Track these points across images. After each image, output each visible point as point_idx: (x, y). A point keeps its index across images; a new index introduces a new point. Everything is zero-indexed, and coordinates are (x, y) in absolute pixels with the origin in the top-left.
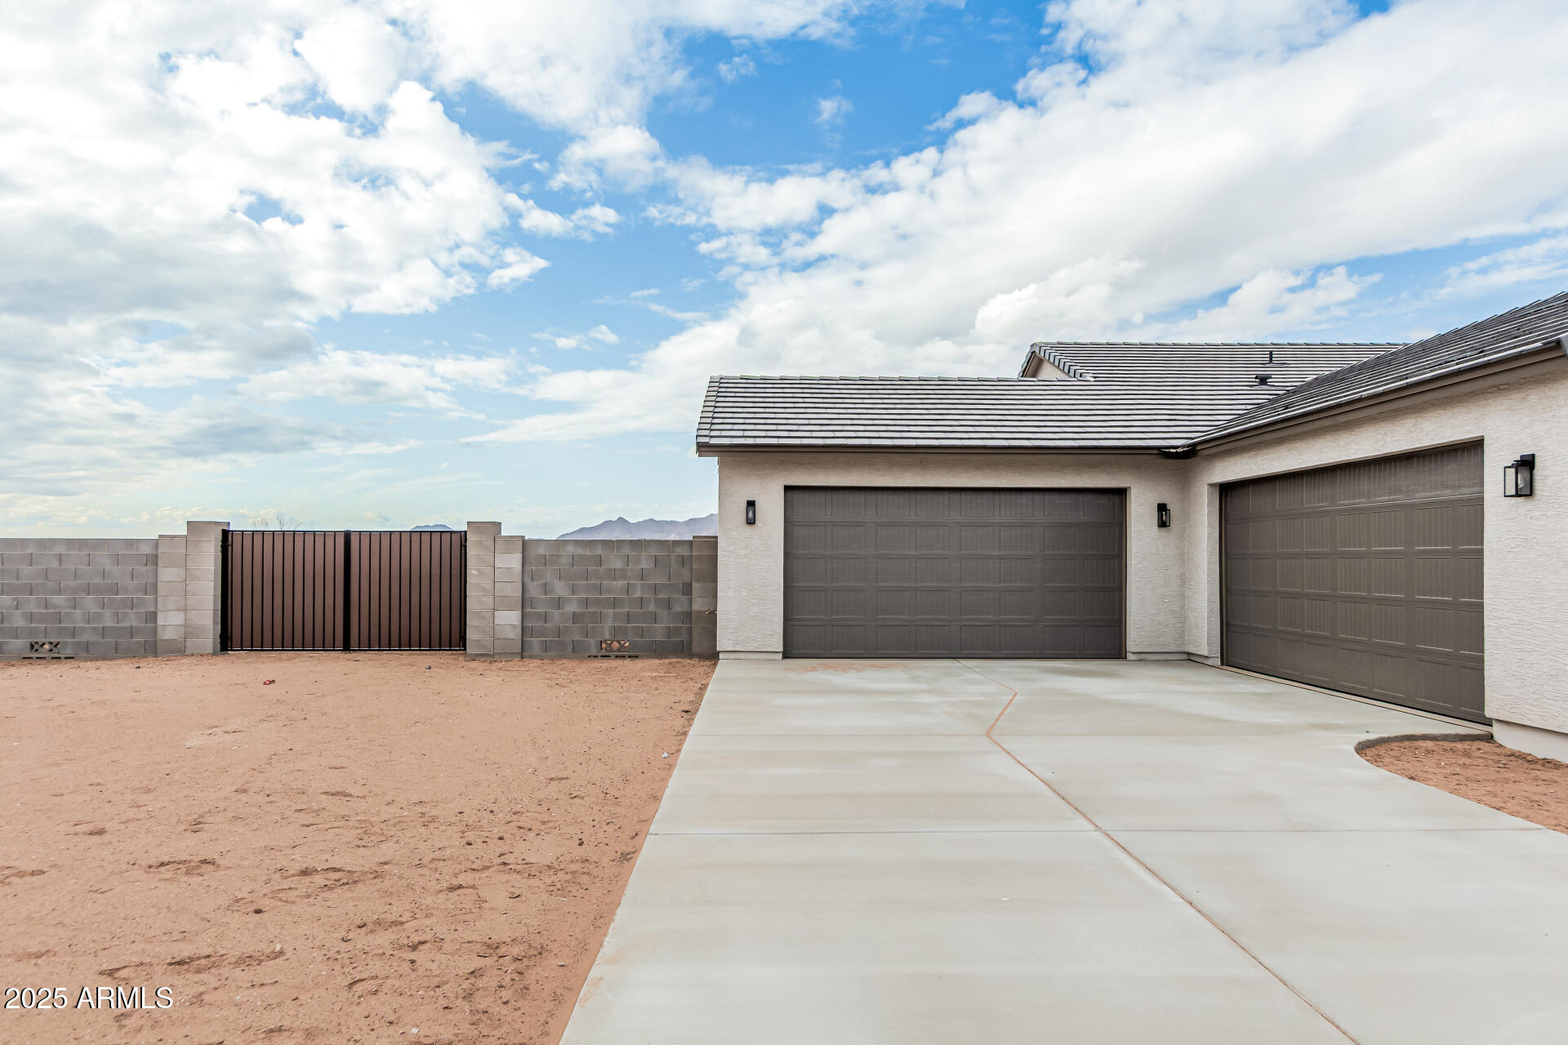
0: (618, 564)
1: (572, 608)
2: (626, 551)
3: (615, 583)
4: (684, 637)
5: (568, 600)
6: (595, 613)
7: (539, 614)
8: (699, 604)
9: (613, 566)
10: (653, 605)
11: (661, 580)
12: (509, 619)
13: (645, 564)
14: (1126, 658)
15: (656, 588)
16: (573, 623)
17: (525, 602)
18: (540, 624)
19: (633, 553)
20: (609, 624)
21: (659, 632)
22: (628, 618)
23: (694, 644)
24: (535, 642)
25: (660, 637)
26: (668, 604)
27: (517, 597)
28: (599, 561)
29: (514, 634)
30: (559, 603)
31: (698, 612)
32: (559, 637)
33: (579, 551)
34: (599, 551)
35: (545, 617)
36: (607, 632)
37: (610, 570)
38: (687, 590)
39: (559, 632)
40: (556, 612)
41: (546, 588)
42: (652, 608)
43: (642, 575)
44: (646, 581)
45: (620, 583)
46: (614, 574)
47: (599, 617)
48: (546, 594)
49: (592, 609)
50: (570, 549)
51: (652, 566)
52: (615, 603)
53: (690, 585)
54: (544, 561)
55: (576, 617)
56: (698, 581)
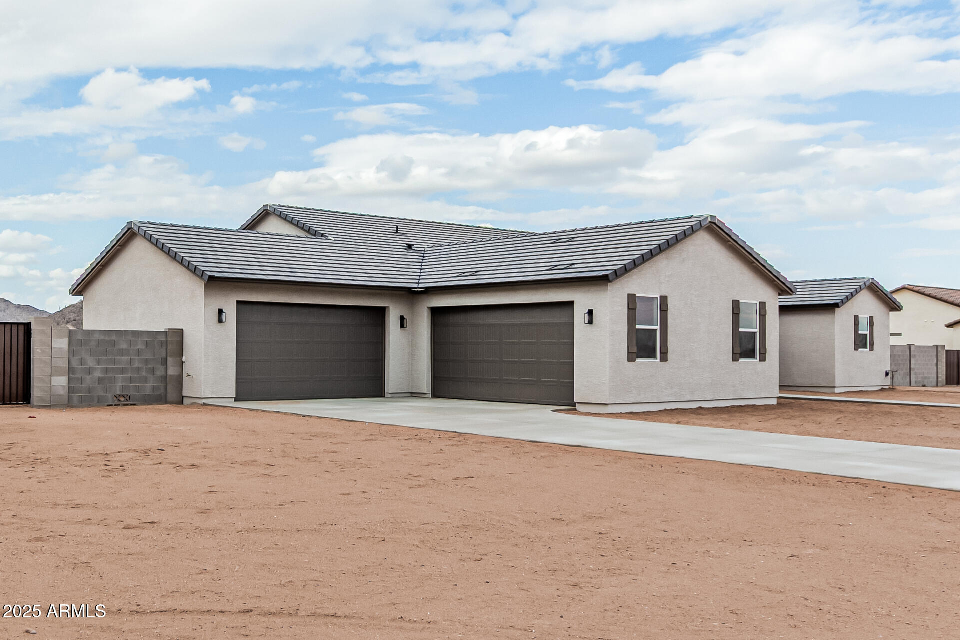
0: (124, 346)
1: (98, 374)
2: (130, 337)
3: (123, 358)
4: (162, 391)
5: (96, 369)
6: (112, 377)
7: (78, 378)
8: (172, 371)
9: (121, 348)
10: (145, 372)
11: (149, 356)
12: (61, 382)
13: (141, 346)
14: (385, 397)
15: (147, 361)
16: (98, 384)
17: (71, 371)
18: (79, 385)
19: (134, 339)
20: (119, 384)
21: (147, 389)
22: (131, 380)
23: (169, 395)
24: (75, 396)
25: (148, 391)
26: (153, 371)
27: (66, 367)
28: (114, 344)
29: (63, 392)
30: (90, 371)
31: (171, 376)
32: (90, 393)
33: (102, 338)
34: (114, 338)
35: (82, 381)
36: (118, 389)
37: (120, 350)
38: (165, 362)
39: (90, 390)
40: (88, 377)
41: (82, 362)
42: (144, 374)
43: (139, 353)
44: (141, 356)
45: (125, 358)
46: (122, 353)
47: (113, 380)
48: (82, 365)
49: (110, 375)
50: (97, 336)
51: (145, 347)
52: (123, 371)
53: (166, 359)
54: (81, 343)
55: (100, 381)
56: (171, 356)
